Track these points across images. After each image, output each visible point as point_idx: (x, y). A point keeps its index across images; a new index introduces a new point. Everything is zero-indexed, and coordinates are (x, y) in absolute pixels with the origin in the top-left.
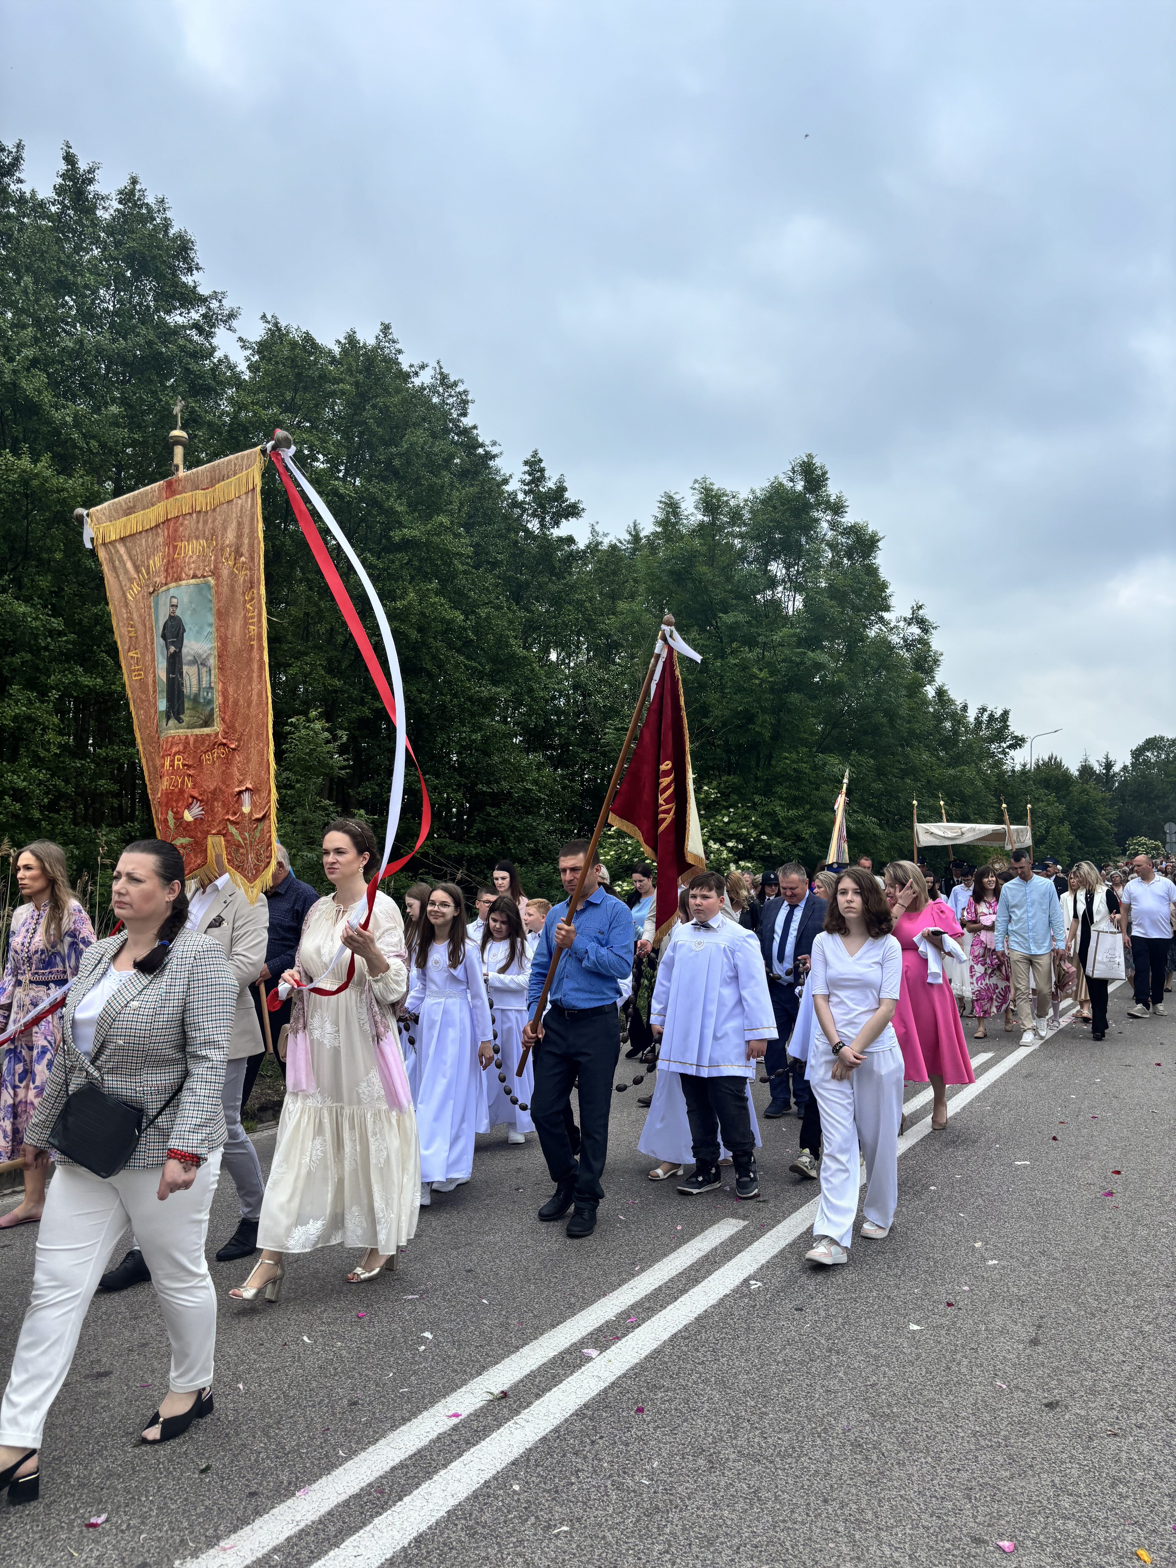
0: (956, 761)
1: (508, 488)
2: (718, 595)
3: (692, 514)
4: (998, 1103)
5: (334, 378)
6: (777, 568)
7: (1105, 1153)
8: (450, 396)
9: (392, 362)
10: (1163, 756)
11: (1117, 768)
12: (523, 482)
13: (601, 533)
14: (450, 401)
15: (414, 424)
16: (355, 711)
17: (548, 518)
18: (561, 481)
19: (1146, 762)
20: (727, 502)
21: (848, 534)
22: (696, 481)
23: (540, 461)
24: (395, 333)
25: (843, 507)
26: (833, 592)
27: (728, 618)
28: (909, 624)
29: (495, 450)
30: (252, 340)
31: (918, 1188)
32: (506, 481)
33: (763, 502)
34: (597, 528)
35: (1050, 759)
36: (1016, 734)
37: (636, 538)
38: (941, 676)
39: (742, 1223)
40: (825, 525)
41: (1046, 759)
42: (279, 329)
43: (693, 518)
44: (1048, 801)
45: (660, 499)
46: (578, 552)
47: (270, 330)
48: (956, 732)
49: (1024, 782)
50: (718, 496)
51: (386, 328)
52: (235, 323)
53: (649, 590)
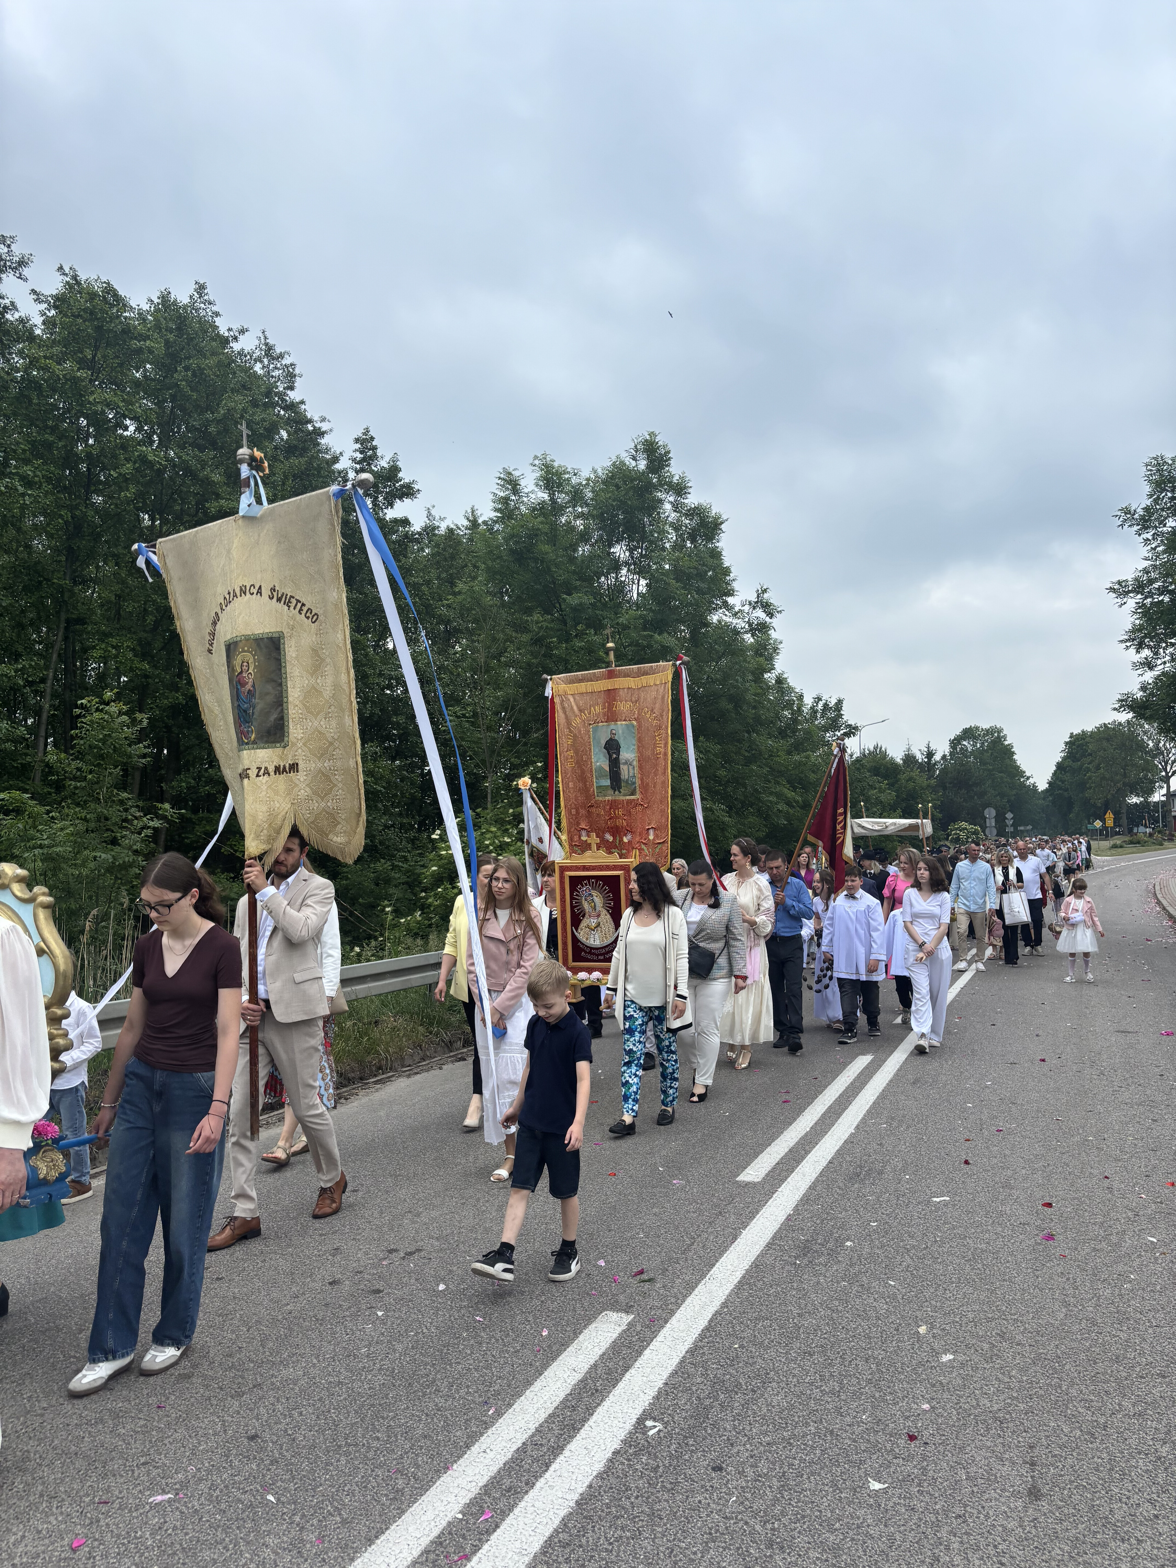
0: (798, 747)
1: (338, 466)
2: (562, 576)
3: (532, 492)
4: (893, 1119)
5: (141, 335)
6: (620, 551)
7: (1025, 1179)
8: (276, 368)
9: (207, 328)
10: (978, 745)
11: (937, 757)
12: (354, 460)
13: (437, 518)
14: (276, 373)
15: (233, 390)
16: (167, 698)
17: (381, 498)
18: (394, 460)
19: (964, 750)
20: (569, 480)
21: (692, 515)
22: (536, 457)
23: (372, 439)
24: (211, 293)
25: (685, 488)
26: (678, 573)
27: (573, 600)
28: (754, 608)
29: (324, 427)
30: (47, 293)
31: (830, 1245)
32: (336, 459)
33: (604, 482)
34: (433, 512)
35: (876, 748)
36: (849, 723)
37: (474, 524)
38: (781, 665)
39: (627, 1319)
40: (668, 506)
41: (872, 749)
42: (78, 283)
43: (533, 496)
44: (880, 788)
45: (498, 475)
46: (413, 534)
47: (67, 283)
48: (795, 721)
49: (858, 769)
50: (559, 474)
51: (201, 288)
52: (26, 272)
53: (488, 569)
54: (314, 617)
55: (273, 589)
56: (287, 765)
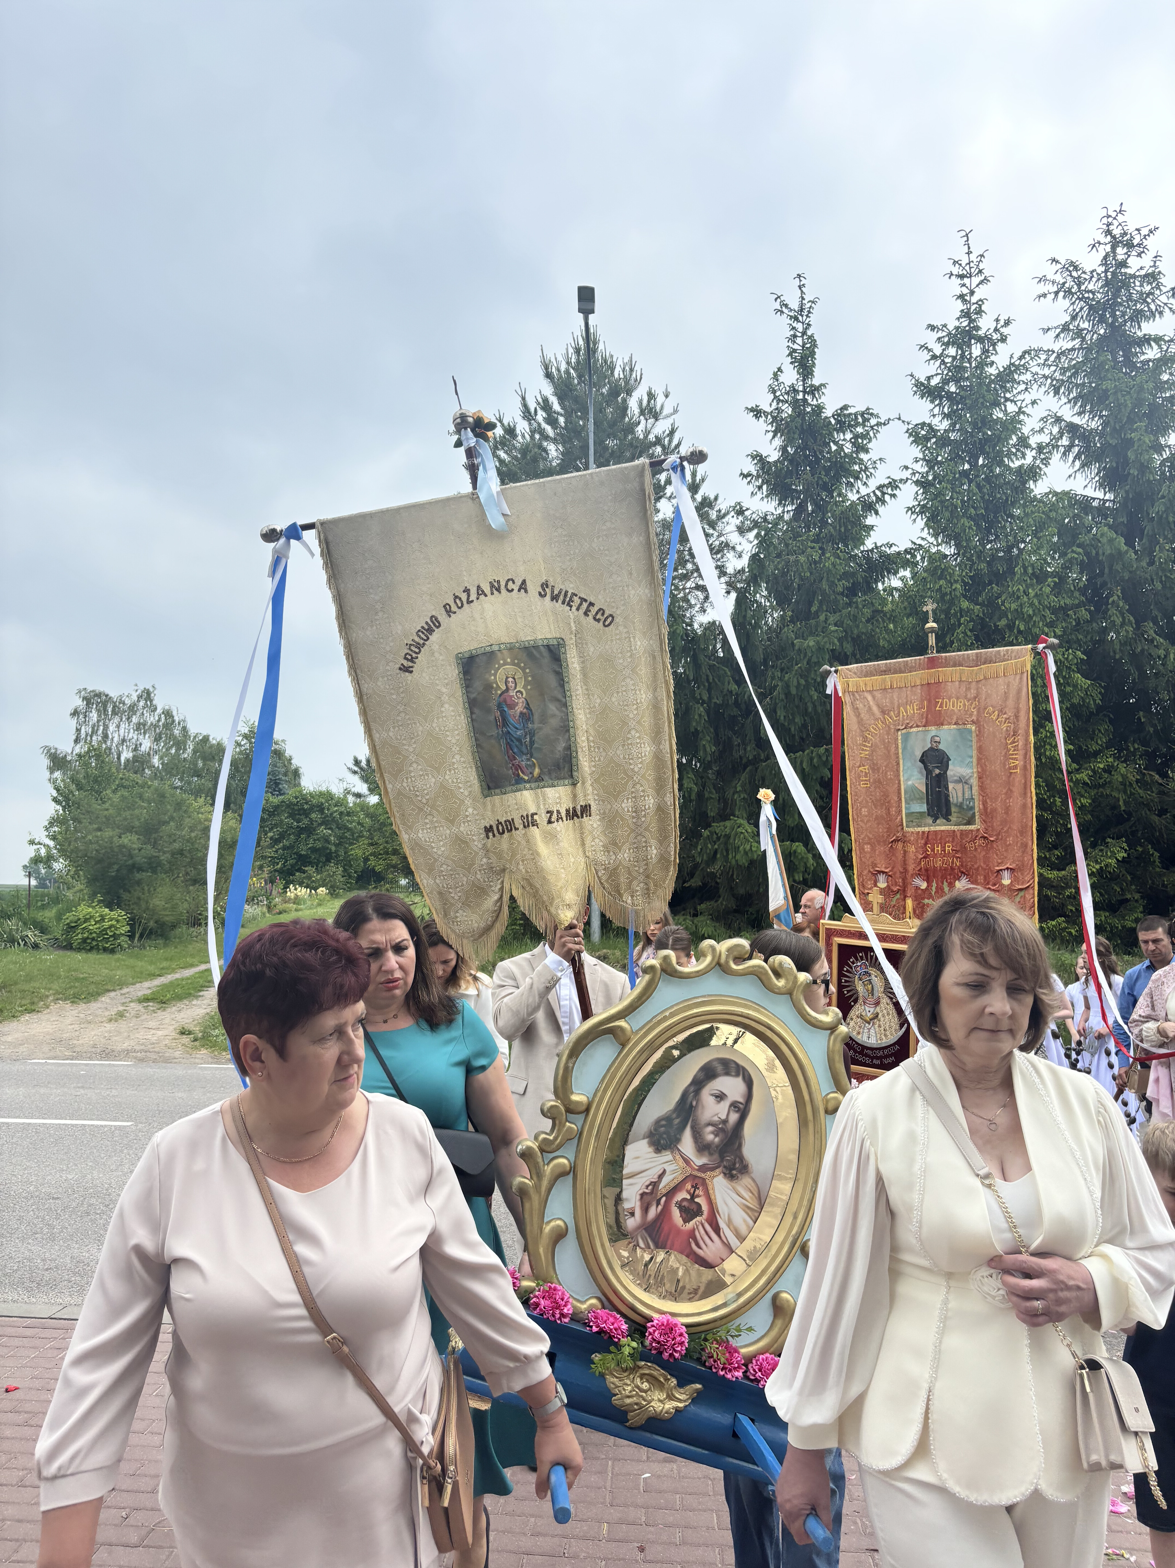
54: (606, 619)
55: (545, 585)
56: (578, 808)
